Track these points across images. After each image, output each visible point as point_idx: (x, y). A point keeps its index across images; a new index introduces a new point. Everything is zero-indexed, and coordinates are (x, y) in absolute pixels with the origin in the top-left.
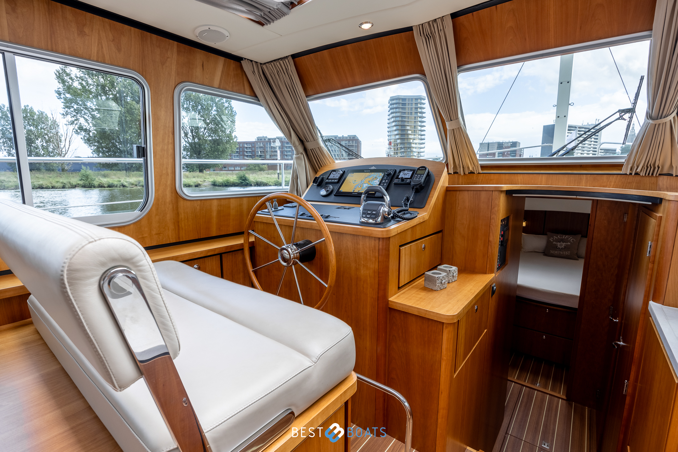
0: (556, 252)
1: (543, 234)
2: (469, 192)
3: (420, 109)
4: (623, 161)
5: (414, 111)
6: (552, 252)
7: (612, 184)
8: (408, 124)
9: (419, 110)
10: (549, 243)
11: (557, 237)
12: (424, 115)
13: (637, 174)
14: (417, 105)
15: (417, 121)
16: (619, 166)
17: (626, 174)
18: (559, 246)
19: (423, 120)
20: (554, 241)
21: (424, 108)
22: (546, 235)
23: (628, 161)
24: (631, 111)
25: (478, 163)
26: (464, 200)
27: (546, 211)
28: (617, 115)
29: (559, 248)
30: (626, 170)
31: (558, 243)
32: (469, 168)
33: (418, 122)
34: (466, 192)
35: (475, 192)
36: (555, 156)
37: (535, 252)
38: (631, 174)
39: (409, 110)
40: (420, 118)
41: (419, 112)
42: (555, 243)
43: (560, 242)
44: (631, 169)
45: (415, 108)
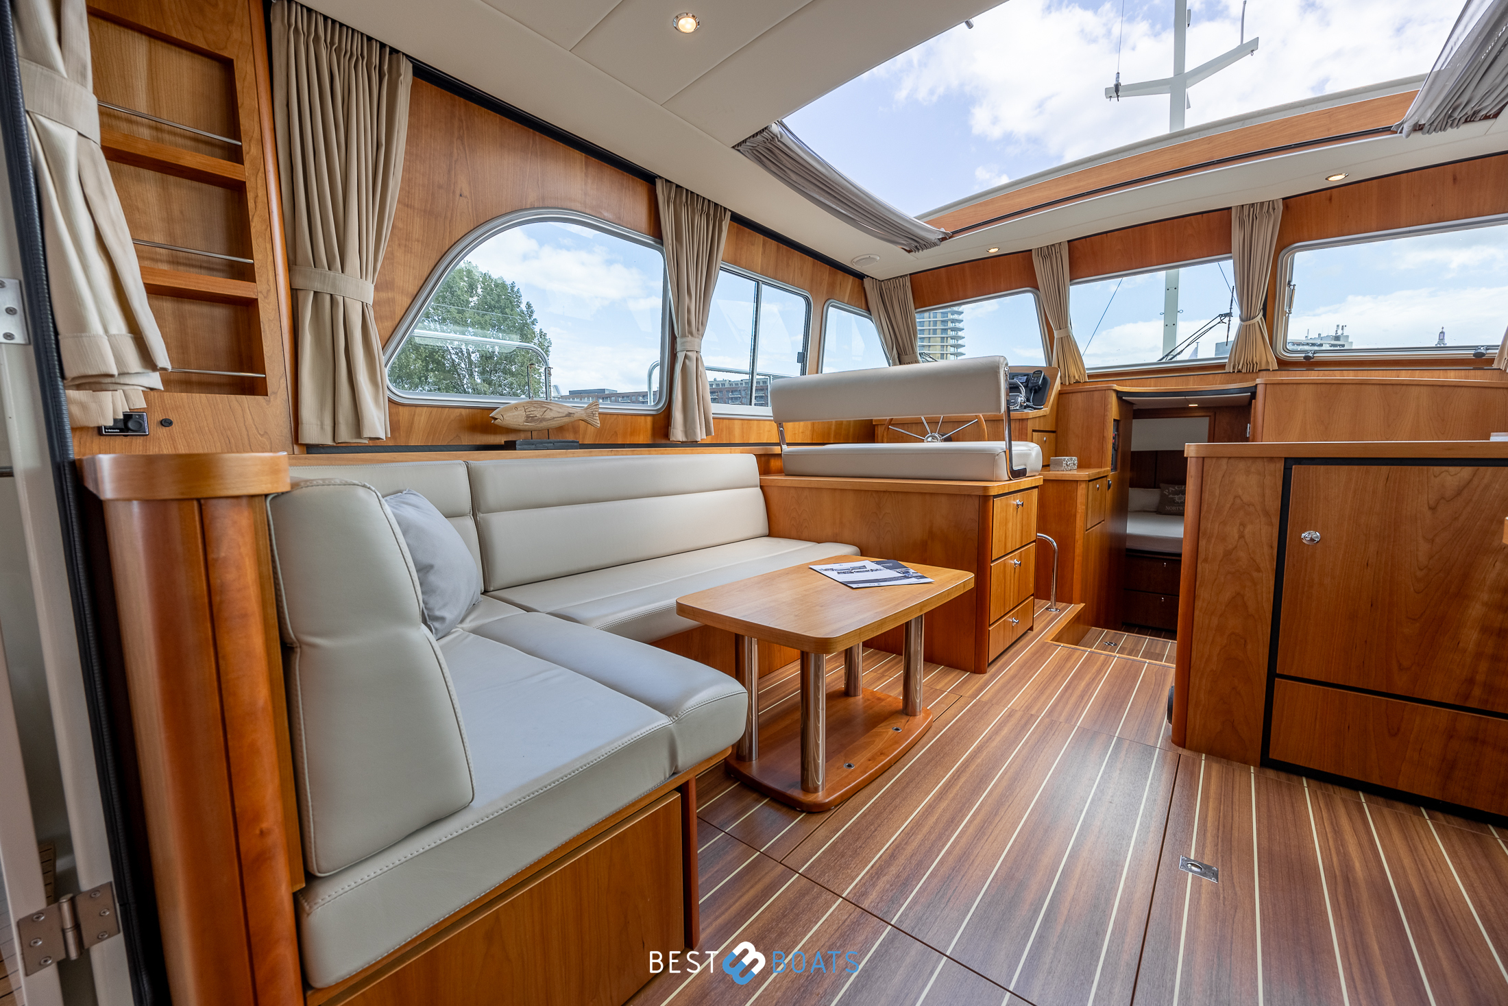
0: (1174, 508)
1: (1155, 486)
2: (1082, 393)
3: (952, 322)
4: (1227, 360)
5: (939, 326)
6: (1168, 508)
7: (1218, 382)
8: (929, 350)
9: (950, 325)
10: (1163, 496)
11: (1174, 488)
12: (960, 334)
13: (1239, 371)
14: (946, 315)
15: (947, 346)
16: (1222, 366)
17: (1230, 372)
18: (1177, 500)
19: (960, 342)
20: (1170, 494)
21: (961, 321)
22: (1159, 487)
23: (1230, 358)
24: (1229, 315)
25: (1084, 371)
26: (1078, 401)
27: (1157, 452)
28: (1218, 320)
29: (1178, 503)
30: (1229, 369)
31: (1176, 496)
32: (1074, 377)
33: (949, 347)
34: (1079, 394)
35: (1088, 393)
36: (1164, 360)
37: (1145, 511)
38: (1234, 372)
39: (930, 326)
40: (952, 339)
41: (949, 329)
42: (1171, 496)
43: (1178, 495)
44: (1234, 368)
45: (942, 321)
